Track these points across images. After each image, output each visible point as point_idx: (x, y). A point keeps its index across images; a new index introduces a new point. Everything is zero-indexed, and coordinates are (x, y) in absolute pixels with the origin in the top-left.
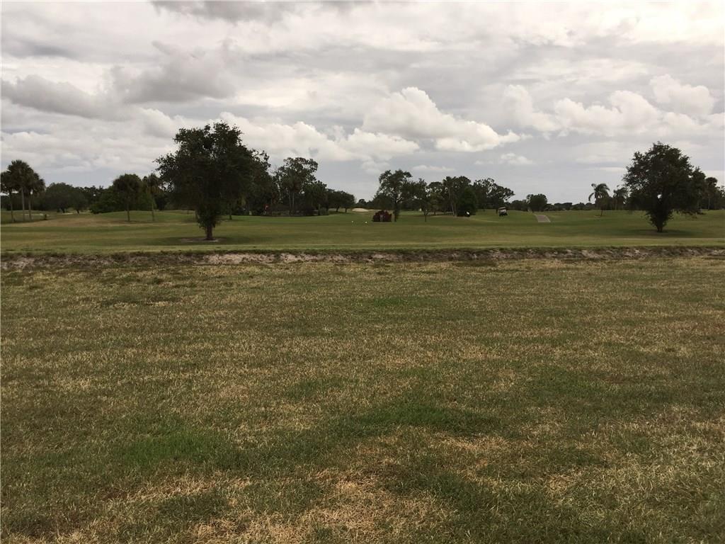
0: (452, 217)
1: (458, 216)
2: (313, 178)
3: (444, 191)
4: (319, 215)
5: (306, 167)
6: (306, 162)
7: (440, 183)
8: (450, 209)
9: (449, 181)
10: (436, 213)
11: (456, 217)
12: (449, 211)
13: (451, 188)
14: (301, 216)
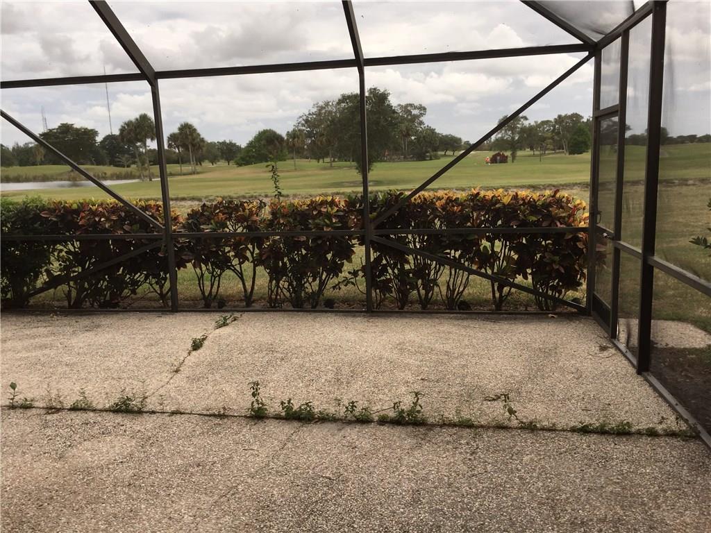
0: (563, 155)
1: (570, 154)
2: (421, 123)
3: (554, 128)
4: (431, 159)
5: (415, 112)
6: (415, 108)
7: (551, 122)
8: (561, 147)
9: (560, 119)
10: (547, 152)
11: (567, 154)
12: (559, 149)
13: (563, 126)
14: (414, 161)
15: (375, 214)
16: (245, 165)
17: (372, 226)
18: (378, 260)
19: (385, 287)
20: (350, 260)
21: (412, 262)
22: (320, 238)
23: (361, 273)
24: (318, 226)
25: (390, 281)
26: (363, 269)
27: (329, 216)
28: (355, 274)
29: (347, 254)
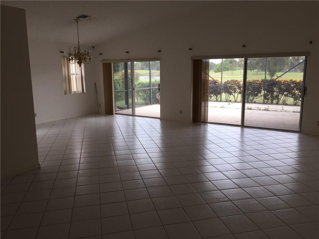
15: (267, 83)
16: (218, 72)
17: (266, 85)
18: (267, 93)
19: (268, 99)
20: (260, 94)
21: (275, 94)
22: (254, 88)
23: (263, 96)
24: (254, 85)
25: (269, 98)
26: (263, 95)
27: (257, 83)
28: (261, 96)
29: (260, 92)
